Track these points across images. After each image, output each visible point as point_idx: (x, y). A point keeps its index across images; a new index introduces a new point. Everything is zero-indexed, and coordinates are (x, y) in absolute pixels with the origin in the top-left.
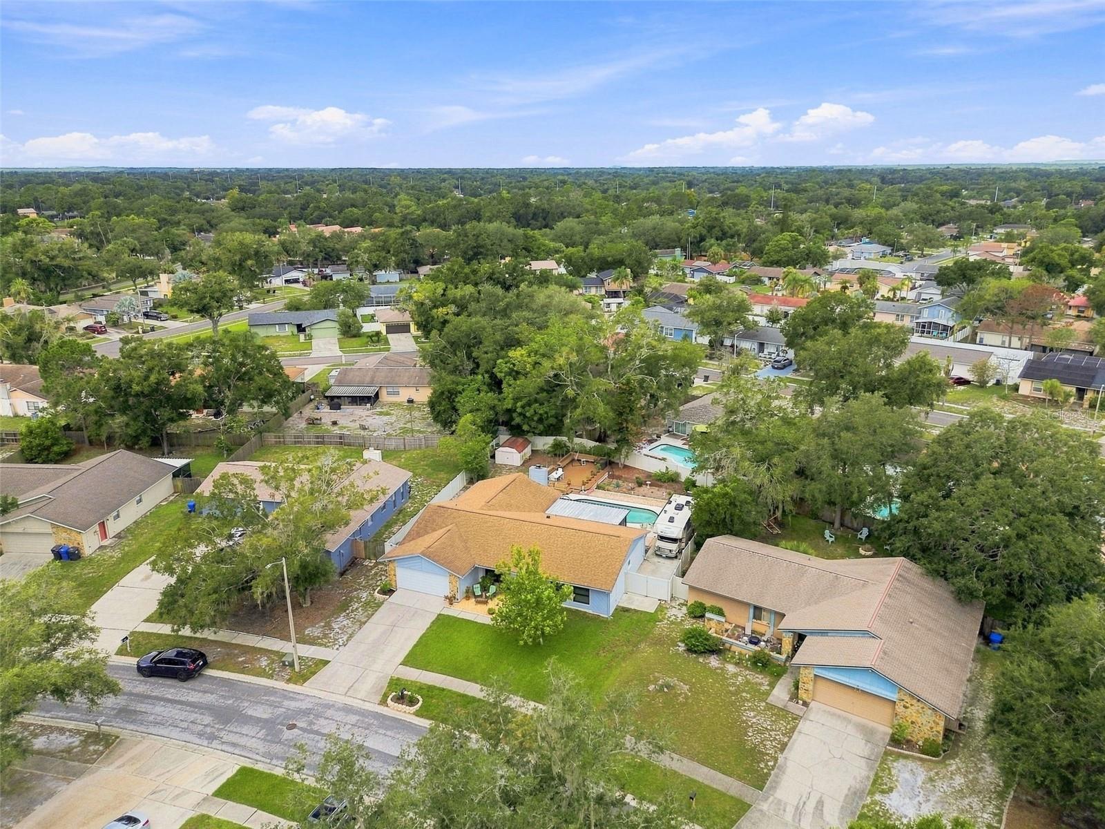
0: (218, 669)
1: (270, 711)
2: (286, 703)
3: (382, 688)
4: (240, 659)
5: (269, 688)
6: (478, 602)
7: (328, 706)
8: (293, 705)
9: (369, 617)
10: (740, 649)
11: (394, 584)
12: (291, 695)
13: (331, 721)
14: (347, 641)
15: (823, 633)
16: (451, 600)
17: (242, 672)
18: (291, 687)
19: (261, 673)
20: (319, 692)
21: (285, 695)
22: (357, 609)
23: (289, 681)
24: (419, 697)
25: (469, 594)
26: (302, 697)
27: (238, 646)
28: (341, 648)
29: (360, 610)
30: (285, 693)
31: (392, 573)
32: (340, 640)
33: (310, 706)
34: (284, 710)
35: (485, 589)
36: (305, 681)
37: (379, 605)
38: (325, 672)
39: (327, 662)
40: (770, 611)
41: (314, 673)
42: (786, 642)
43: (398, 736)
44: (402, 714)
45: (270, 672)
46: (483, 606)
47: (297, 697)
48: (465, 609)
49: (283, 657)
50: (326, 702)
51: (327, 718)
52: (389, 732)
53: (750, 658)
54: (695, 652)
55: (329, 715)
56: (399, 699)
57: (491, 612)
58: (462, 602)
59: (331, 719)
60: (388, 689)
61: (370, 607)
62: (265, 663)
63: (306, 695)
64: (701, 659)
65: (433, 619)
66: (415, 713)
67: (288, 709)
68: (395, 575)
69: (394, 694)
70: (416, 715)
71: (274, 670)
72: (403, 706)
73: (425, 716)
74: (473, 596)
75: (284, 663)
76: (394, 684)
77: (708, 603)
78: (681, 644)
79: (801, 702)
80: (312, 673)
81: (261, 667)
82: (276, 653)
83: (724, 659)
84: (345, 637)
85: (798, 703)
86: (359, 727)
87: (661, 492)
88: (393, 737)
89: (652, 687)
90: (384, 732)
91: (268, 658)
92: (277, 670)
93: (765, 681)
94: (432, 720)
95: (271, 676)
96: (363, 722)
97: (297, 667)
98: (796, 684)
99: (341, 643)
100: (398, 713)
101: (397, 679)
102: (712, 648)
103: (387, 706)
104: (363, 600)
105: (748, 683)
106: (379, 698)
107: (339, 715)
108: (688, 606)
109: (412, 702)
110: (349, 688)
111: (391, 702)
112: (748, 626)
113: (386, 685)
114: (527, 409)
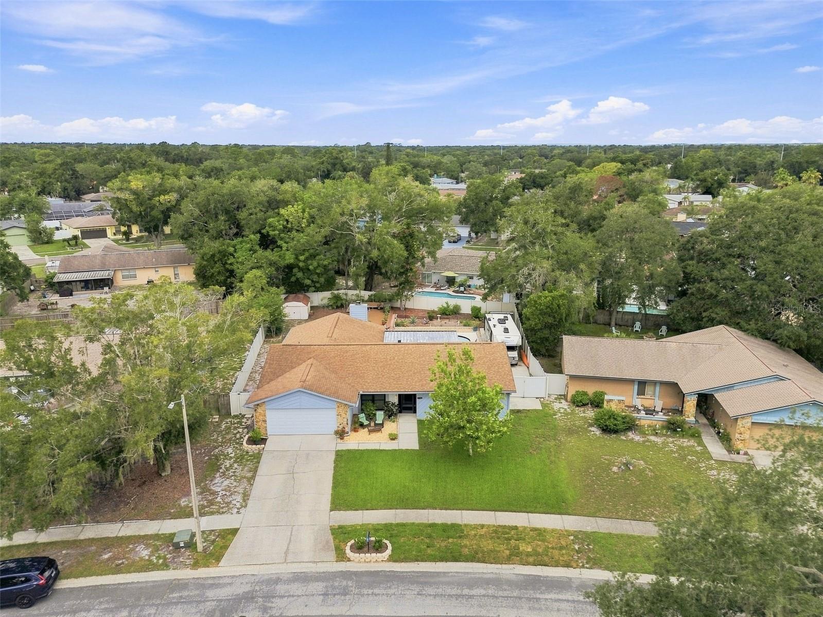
0: (76, 577)
1: (194, 610)
2: (210, 594)
3: (327, 542)
4: (106, 556)
5: (171, 581)
6: (370, 431)
7: (278, 580)
8: (224, 593)
9: (255, 470)
10: (648, 422)
11: (263, 431)
12: (210, 582)
13: (291, 599)
14: (244, 501)
15: (730, 387)
17: (118, 570)
18: (202, 572)
19: (148, 566)
20: (249, 568)
21: (202, 585)
22: (231, 466)
23: (196, 565)
24: (387, 542)
25: (357, 425)
27: (92, 541)
28: (241, 511)
29: (236, 465)
30: (202, 582)
31: (261, 418)
32: (234, 502)
33: (247, 588)
34: (214, 603)
35: (371, 417)
36: (218, 560)
37: (258, 457)
38: (238, 542)
39: (235, 532)
40: (655, 383)
41: (226, 547)
42: (691, 405)
43: (391, 591)
44: (376, 564)
45: (161, 561)
46: (379, 434)
47: (221, 582)
48: (360, 440)
49: (169, 539)
50: (266, 577)
51: (282, 597)
52: (376, 591)
53: (663, 427)
54: (616, 432)
55: (283, 592)
56: (360, 548)
57: (393, 438)
58: (353, 435)
59: (289, 596)
60: (337, 541)
61: (247, 460)
62: (144, 553)
63: (233, 577)
64: (623, 438)
65: (333, 457)
66: (392, 559)
67: (218, 601)
68: (265, 421)
69: (349, 544)
70: (395, 561)
71: (165, 558)
72: (373, 555)
73: (405, 560)
74: (362, 425)
75: (177, 546)
76: (340, 533)
77: (591, 389)
78: (593, 429)
79: (742, 452)
80: (221, 548)
81: (141, 559)
82: (157, 537)
83: (643, 434)
84: (239, 498)
85: (738, 453)
86: (335, 595)
87: (453, 322)
88: (387, 595)
89: (615, 469)
90: (370, 591)
91: (147, 546)
92: (168, 556)
93: (692, 442)
94: (417, 561)
95: (165, 566)
96: (334, 588)
97: (200, 547)
98: (725, 439)
99: (238, 505)
100: (372, 564)
101: (340, 527)
102: (630, 426)
103: (349, 560)
104: (232, 455)
105: (681, 448)
106: (332, 555)
107: (295, 588)
108: (569, 398)
109: (379, 547)
110: (286, 553)
111: (352, 554)
112: (638, 402)
113: (331, 537)
114: (309, 262)
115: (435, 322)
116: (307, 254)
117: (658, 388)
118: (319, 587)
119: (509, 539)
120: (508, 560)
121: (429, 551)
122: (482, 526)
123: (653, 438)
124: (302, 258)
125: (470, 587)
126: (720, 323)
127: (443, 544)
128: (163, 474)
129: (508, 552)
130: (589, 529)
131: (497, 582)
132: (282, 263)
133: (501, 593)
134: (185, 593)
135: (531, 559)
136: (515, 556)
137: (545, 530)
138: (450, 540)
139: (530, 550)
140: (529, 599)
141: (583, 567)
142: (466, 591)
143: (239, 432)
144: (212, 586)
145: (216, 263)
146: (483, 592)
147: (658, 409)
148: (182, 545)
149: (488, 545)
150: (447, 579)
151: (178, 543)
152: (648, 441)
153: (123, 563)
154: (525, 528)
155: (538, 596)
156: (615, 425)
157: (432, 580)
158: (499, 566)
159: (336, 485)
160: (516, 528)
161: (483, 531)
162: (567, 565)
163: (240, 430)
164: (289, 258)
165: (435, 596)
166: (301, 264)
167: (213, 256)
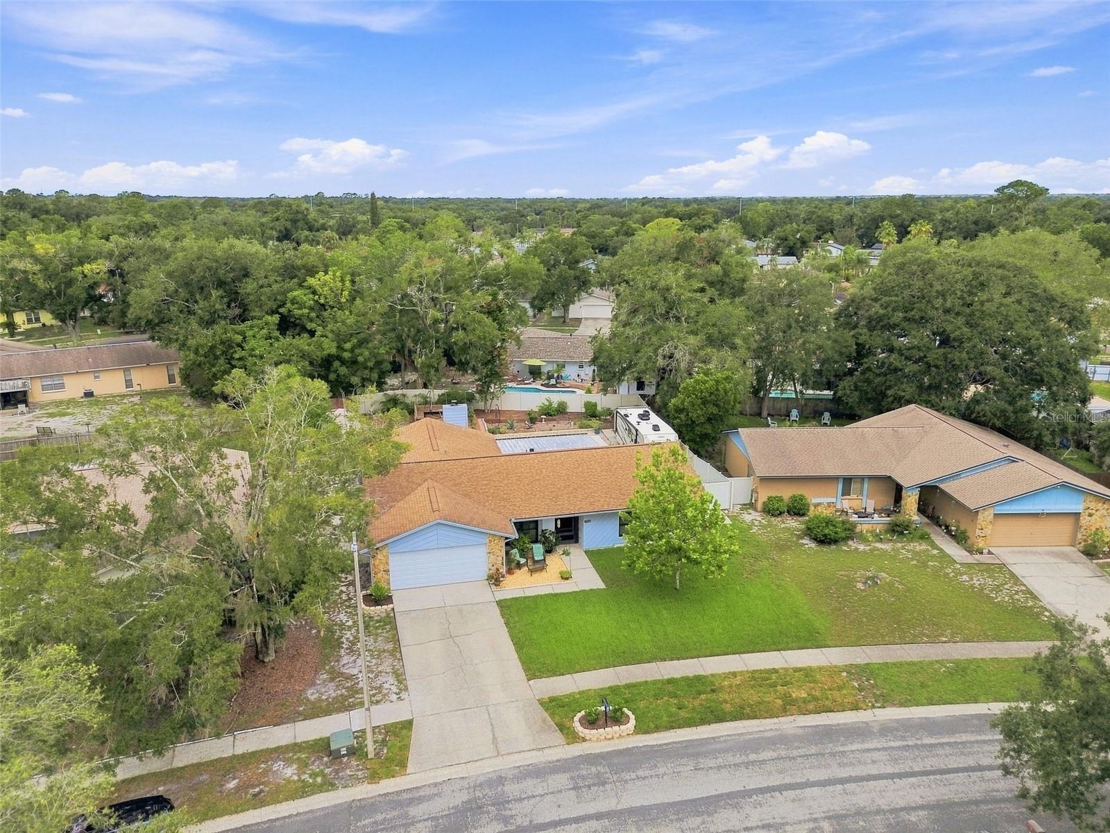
2: (416, 811)
3: (544, 721)
4: (232, 784)
5: (350, 805)
6: (532, 571)
7: (501, 780)
8: (437, 807)
9: (396, 640)
10: (866, 527)
11: (384, 586)
12: (405, 796)
13: (532, 801)
14: (400, 682)
15: (956, 476)
16: (495, 579)
17: (259, 801)
18: (388, 785)
19: (303, 790)
20: (453, 769)
21: (398, 802)
22: (355, 638)
23: (374, 777)
24: (625, 710)
25: (512, 566)
26: (427, 792)
27: (198, 767)
28: (403, 696)
29: (362, 636)
30: (396, 798)
31: (381, 567)
32: (386, 686)
33: (464, 796)
34: (429, 823)
35: (526, 553)
36: (403, 764)
37: (390, 622)
38: (417, 735)
39: (408, 724)
40: (860, 478)
41: (405, 747)
42: (911, 501)
43: (661, 770)
44: (623, 740)
45: (319, 780)
46: (543, 574)
47: (422, 794)
48: (521, 584)
49: (323, 747)
50: (482, 779)
51: (520, 800)
52: (640, 773)
53: (886, 532)
54: (835, 541)
55: (517, 794)
56: (591, 722)
57: (565, 577)
58: (509, 577)
59: (528, 798)
60: (557, 717)
61: (377, 628)
62: (290, 772)
63: (436, 785)
64: (845, 548)
65: (497, 610)
66: (639, 730)
67: (433, 819)
68: (387, 571)
69: (576, 719)
70: (646, 732)
71: (324, 776)
72: (616, 728)
73: (657, 729)
74: (519, 566)
75: (335, 756)
76: (558, 708)
77: (786, 493)
78: (804, 541)
79: (985, 551)
80: (400, 749)
81: (289, 781)
82: (296, 747)
83: (863, 539)
84: (391, 680)
85: (982, 553)
86: (589, 787)
87: (562, 424)
88: (657, 776)
89: (860, 586)
90: (633, 776)
91: (288, 762)
92: (327, 771)
93: (924, 546)
94: (673, 728)
95: (329, 785)
96: (583, 778)
97: (371, 749)
98: (960, 538)
99: (394, 689)
100: (616, 741)
101: (552, 700)
102: (850, 533)
103: (584, 740)
104: (350, 623)
105: (915, 553)
106: (558, 737)
107: (529, 785)
108: (760, 506)
109: (616, 719)
110: (494, 740)
111: (587, 731)
112: (846, 504)
113: (546, 715)
114: (357, 351)
115: (538, 424)
116: (352, 341)
117: (865, 485)
118: (562, 780)
119: (774, 685)
120: (784, 711)
121: (682, 713)
122: (734, 674)
123: (879, 545)
125: (756, 751)
127: (696, 703)
128: (266, 660)
129: (779, 702)
130: (859, 661)
131: (782, 740)
132: (319, 356)
133: (795, 753)
134: (379, 817)
135: (811, 707)
136: (789, 706)
137: (811, 669)
138: (703, 697)
139: (804, 695)
140: (833, 755)
141: (873, 707)
142: (753, 757)
143: (342, 591)
144: (421, 800)
146: (775, 755)
147: (870, 510)
148: (344, 752)
149: (752, 696)
150: (718, 746)
151: (339, 750)
152: (875, 549)
153: (261, 791)
154: (786, 670)
155: (841, 749)
156: (836, 533)
157: (704, 749)
158: (775, 720)
159: (519, 646)
160: (775, 671)
161: (738, 680)
162: (856, 708)
163: (344, 589)
164: (329, 349)
165: (719, 768)
166: (346, 356)
167: (212, 348)
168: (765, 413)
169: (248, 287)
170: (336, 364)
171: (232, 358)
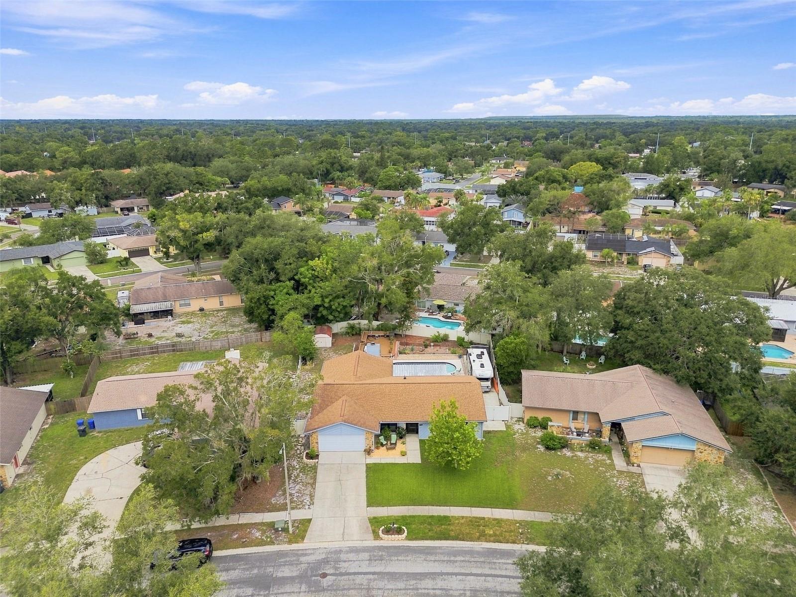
0: (221, 550)
1: (295, 569)
2: (303, 559)
3: (368, 528)
4: (235, 537)
5: (278, 552)
6: (388, 449)
7: (340, 551)
8: (311, 559)
9: (315, 478)
10: (578, 441)
11: (316, 449)
12: (300, 552)
13: (350, 563)
14: (311, 500)
15: (632, 419)
16: (368, 452)
17: (244, 545)
18: (294, 546)
19: (261, 543)
20: (322, 544)
21: (297, 554)
22: (298, 475)
23: (290, 542)
24: (403, 527)
25: (379, 445)
26: (310, 552)
28: (311, 507)
29: (301, 474)
30: (296, 552)
31: (315, 441)
32: (305, 501)
33: (324, 556)
34: (306, 565)
35: (388, 438)
36: (303, 538)
37: (314, 468)
38: (312, 527)
39: (310, 521)
40: (584, 413)
41: (306, 531)
42: (606, 430)
43: (408, 558)
44: (398, 542)
45: (269, 539)
46: (394, 451)
47: (307, 552)
48: (382, 456)
49: (271, 525)
50: (332, 550)
51: (345, 561)
52: (400, 558)
53: (587, 445)
54: (554, 449)
55: (345, 559)
56: (388, 531)
57: (404, 454)
58: (376, 451)
59: (349, 561)
60: (373, 527)
61: (308, 471)
62: (258, 534)
63: (314, 549)
64: (559, 453)
65: (364, 469)
66: (408, 538)
67: (308, 563)
68: (317, 443)
69: (381, 529)
70: (410, 540)
71: (271, 538)
72: (397, 536)
73: (416, 539)
74: (382, 445)
75: (277, 530)
76: (375, 522)
77: (540, 416)
78: (539, 446)
79: (635, 465)
80: (303, 531)
81: (257, 538)
82: (262, 524)
83: (572, 450)
84: (308, 498)
85: (633, 466)
86: (375, 560)
87: (443, 349)
88: (406, 560)
89: (550, 478)
90: (396, 558)
91: (259, 530)
92: (273, 536)
93: (605, 457)
94: (423, 540)
95: (272, 543)
96: (375, 556)
97: (291, 530)
98: (626, 455)
99: (308, 503)
100: (395, 542)
101: (375, 518)
102: (564, 444)
103: (382, 539)
104: (298, 467)
105: (597, 461)
106: (371, 536)
107: (351, 556)
108: (525, 421)
109: (399, 531)
110: (343, 534)
111: (383, 535)
112: (573, 425)
113: (369, 525)
114: (332, 303)
115: (429, 349)
116: (331, 298)
117: (586, 416)
118: (366, 555)
119: (479, 526)
120: (478, 539)
121: (430, 534)
122: (463, 517)
123: (579, 454)
124: (327, 300)
125: (455, 556)
126: (638, 362)
127: (438, 529)
128: (257, 482)
129: (478, 534)
130: (529, 519)
131: (471, 552)
132: (312, 305)
133: (473, 559)
134: (288, 559)
135: (492, 539)
136: (482, 537)
137: (502, 520)
138: (443, 527)
139: (491, 532)
140: (489, 563)
141: (523, 543)
142: (452, 558)
143: (298, 449)
144: (306, 555)
145: (261, 304)
146: (463, 559)
147: (586, 431)
148: (280, 529)
149: (465, 529)
150: (440, 551)
151: (278, 528)
152: (576, 456)
153: (246, 541)
154: (489, 519)
155: (495, 561)
156: (554, 445)
157: (432, 551)
158: (473, 543)
159: (368, 488)
160: (484, 518)
161: (462, 521)
162: (514, 542)
163: (299, 447)
164: (317, 301)
165: (435, 561)
166: (326, 305)
167: (259, 299)
168: (565, 352)
169: (279, 265)
170: (321, 309)
171: (268, 304)
